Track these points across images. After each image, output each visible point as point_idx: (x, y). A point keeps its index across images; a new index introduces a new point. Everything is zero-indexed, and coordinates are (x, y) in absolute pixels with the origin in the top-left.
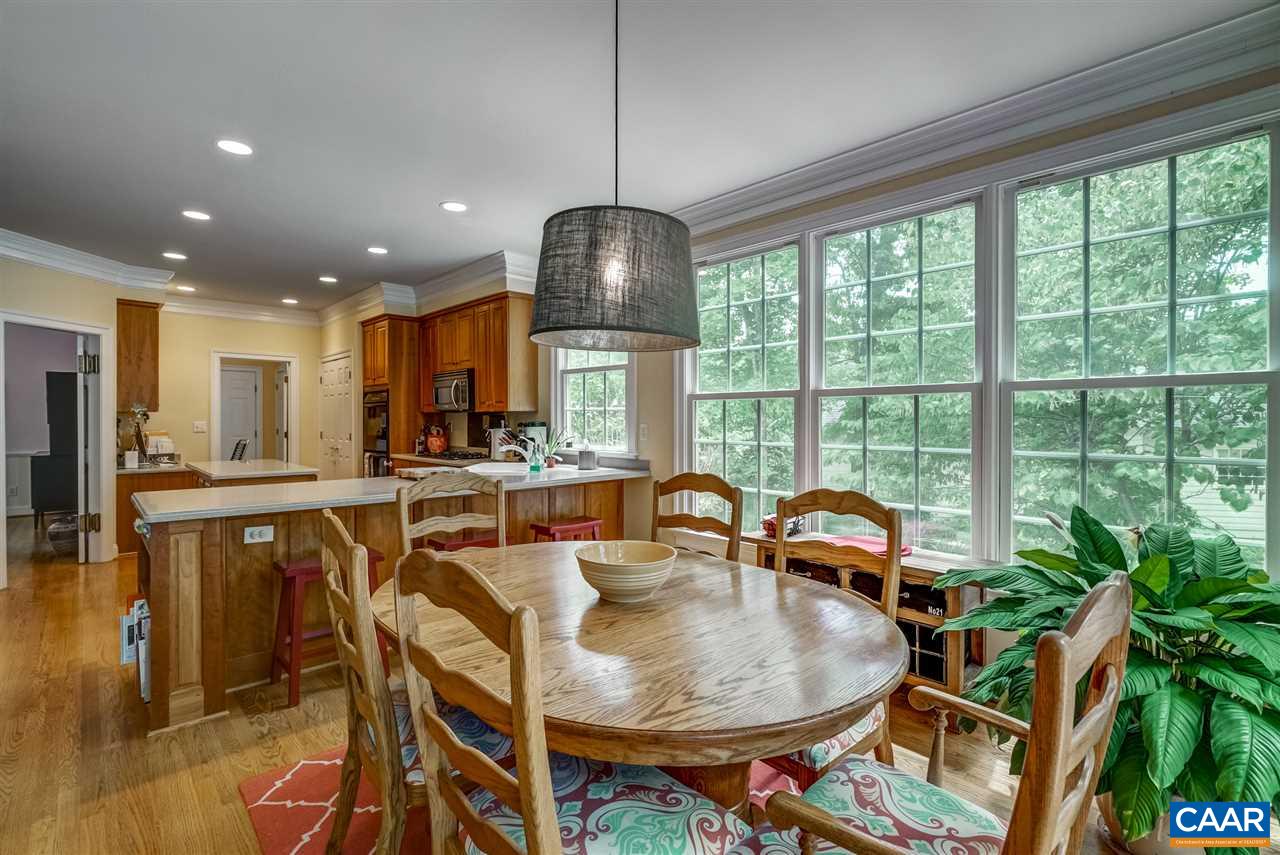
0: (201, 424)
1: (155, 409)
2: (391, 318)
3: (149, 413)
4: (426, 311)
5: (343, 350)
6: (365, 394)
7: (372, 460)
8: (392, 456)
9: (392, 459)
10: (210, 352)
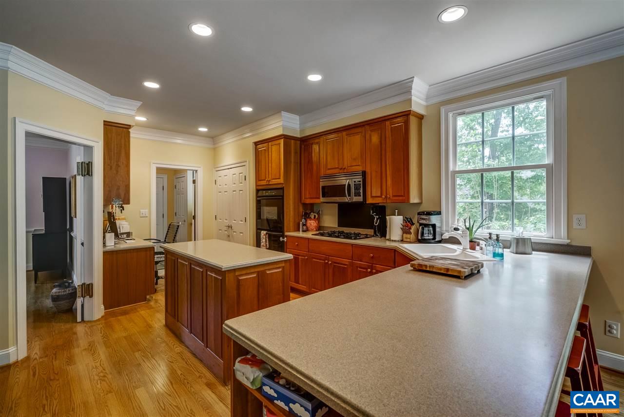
0: (145, 211)
1: (128, 202)
2: (285, 137)
3: (123, 205)
4: (308, 133)
5: (239, 161)
6: (258, 191)
7: (267, 236)
8: (287, 234)
9: (286, 236)
10: (150, 163)
